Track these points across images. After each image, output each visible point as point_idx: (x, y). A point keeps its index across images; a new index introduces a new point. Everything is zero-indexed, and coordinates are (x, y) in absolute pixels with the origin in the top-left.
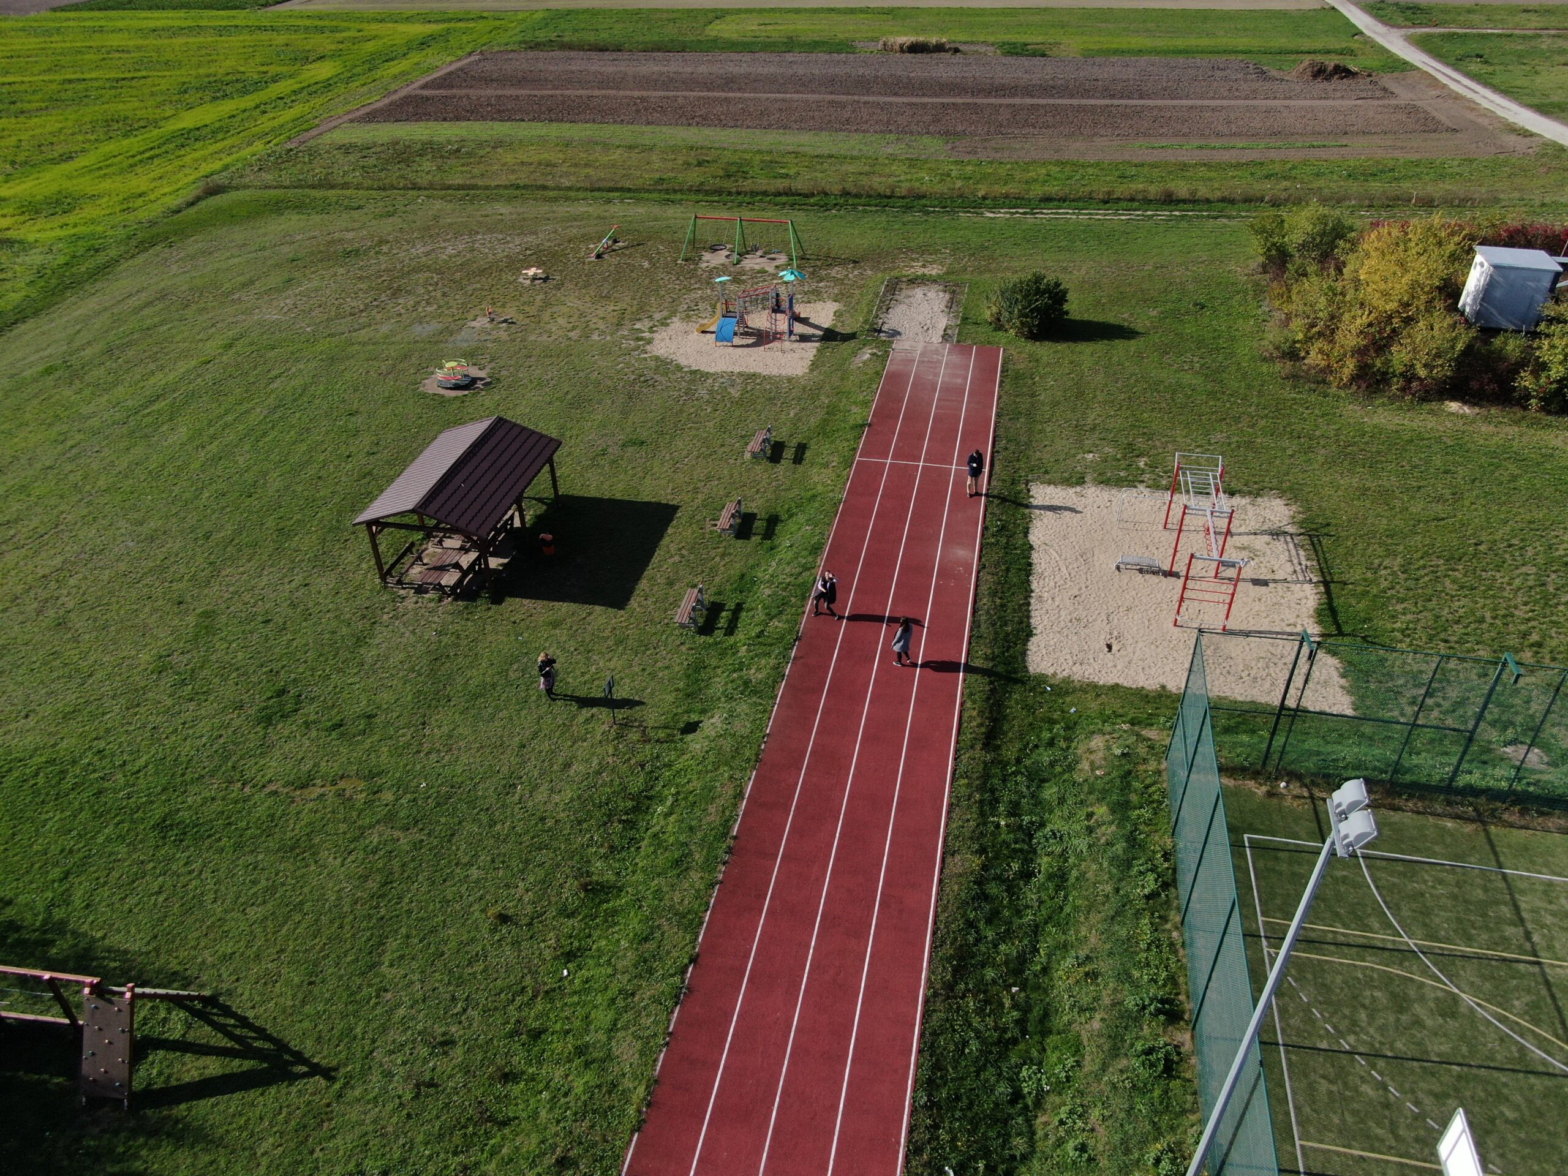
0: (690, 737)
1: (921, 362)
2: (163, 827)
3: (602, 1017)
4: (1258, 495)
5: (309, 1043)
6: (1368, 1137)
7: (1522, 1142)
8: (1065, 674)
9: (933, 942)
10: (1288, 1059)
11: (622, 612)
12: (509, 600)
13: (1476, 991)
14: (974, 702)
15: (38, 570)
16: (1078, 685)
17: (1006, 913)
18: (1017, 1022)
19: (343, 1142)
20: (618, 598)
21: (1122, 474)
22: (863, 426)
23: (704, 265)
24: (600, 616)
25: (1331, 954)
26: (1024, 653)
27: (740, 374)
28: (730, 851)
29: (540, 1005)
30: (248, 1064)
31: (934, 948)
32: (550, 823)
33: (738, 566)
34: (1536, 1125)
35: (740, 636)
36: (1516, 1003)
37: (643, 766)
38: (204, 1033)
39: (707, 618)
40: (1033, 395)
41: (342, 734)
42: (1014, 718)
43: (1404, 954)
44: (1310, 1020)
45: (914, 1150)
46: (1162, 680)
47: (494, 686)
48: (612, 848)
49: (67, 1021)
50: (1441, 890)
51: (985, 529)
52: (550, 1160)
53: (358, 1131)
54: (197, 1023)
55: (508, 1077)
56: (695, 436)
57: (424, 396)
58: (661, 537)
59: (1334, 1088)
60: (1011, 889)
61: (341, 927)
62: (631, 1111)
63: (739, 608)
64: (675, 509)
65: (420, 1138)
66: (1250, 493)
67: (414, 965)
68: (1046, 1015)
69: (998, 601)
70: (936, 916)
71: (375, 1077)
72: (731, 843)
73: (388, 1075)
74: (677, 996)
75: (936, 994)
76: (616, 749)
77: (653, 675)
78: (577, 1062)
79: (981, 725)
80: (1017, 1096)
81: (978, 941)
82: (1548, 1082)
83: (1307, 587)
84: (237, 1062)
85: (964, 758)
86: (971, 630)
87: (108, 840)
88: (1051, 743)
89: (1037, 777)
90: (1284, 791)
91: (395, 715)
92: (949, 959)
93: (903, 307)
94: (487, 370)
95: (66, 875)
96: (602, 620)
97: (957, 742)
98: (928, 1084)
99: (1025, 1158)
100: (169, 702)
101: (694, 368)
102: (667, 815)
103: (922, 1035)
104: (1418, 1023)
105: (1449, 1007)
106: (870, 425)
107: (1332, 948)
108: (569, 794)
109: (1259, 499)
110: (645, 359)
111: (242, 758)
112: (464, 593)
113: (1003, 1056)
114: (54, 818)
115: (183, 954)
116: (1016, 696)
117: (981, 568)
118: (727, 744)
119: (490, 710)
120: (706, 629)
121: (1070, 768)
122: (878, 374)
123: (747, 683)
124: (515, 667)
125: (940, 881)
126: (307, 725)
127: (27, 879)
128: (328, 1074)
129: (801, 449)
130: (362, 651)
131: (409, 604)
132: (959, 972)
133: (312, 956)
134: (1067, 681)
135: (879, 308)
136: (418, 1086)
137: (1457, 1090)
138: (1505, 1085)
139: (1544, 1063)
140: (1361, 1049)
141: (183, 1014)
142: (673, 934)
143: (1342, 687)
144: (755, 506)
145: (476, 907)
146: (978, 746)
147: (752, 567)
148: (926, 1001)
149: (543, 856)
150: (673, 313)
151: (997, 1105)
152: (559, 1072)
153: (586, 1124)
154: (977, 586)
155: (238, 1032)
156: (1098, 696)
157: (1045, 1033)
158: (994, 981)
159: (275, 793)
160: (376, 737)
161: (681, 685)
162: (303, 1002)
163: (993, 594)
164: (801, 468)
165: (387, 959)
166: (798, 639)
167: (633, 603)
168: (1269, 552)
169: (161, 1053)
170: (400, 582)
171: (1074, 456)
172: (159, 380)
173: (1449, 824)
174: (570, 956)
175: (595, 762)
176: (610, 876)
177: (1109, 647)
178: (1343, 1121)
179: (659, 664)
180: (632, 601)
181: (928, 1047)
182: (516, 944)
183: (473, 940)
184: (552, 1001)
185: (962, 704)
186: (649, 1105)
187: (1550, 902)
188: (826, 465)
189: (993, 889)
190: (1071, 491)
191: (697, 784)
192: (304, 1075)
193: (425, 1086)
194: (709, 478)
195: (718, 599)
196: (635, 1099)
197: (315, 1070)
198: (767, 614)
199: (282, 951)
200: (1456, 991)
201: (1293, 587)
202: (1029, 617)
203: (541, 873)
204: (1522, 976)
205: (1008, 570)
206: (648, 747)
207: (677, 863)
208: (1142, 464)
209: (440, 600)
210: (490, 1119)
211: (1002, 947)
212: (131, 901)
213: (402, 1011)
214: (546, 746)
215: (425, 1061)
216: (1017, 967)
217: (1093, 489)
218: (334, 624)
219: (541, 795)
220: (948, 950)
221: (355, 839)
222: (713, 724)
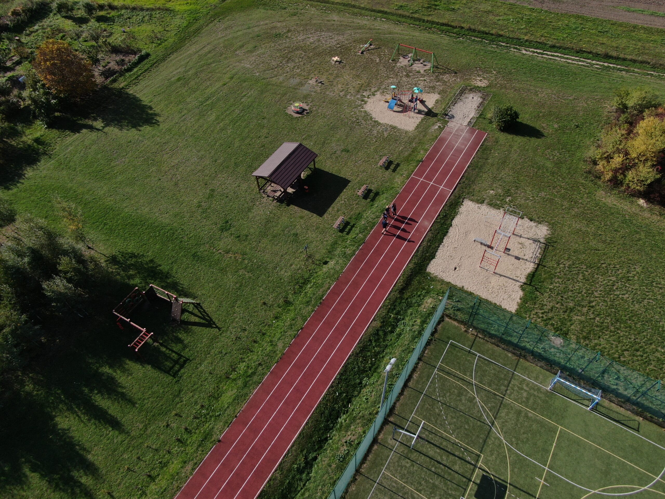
0: (324, 266)
1: (454, 134)
2: (194, 255)
3: (278, 335)
4: (540, 223)
5: (217, 321)
6: (430, 420)
7: (464, 433)
8: (437, 274)
9: (359, 342)
10: (423, 397)
11: (321, 218)
12: (292, 206)
13: (481, 399)
14: (403, 277)
15: (172, 163)
16: (438, 279)
17: (381, 340)
18: (369, 367)
19: (219, 345)
20: (321, 213)
21: (498, 202)
22: (420, 161)
23: (398, 64)
24: (315, 218)
25: (451, 378)
26: (428, 264)
27: (391, 126)
28: (321, 303)
29: (266, 327)
30: (204, 321)
31: (358, 343)
32: (282, 281)
33: (359, 209)
34: (471, 431)
35: (350, 236)
36: (489, 405)
37: (310, 271)
38: (196, 311)
39: (344, 226)
40: (487, 159)
41: (239, 240)
42: (414, 285)
43: (470, 384)
44: (434, 391)
45: (332, 386)
46: (464, 284)
47: (280, 234)
48: (295, 293)
49: (169, 300)
50: (493, 372)
51: (439, 215)
52: (257, 363)
53: (223, 343)
54: (195, 309)
55: (255, 342)
56: (366, 152)
57: (287, 114)
58: (341, 192)
59: (429, 407)
60: (385, 334)
61: (229, 294)
62: (277, 358)
63: (353, 226)
64: (349, 182)
65: (234, 349)
66: (538, 221)
67: (242, 309)
68: (377, 368)
69: (429, 244)
70: (362, 336)
71: (229, 332)
72: (322, 301)
73: (231, 333)
74: (295, 336)
75: (353, 355)
76: (305, 264)
77: (322, 242)
78: (270, 344)
79: (402, 285)
80: (361, 383)
81: (370, 345)
82: (482, 424)
83: (532, 264)
84: (202, 320)
85: (392, 294)
86: (415, 253)
87: (182, 256)
88: (419, 296)
89: (409, 306)
90: (470, 331)
91: (253, 237)
92: (360, 347)
93: (462, 103)
94: (309, 106)
95: (172, 262)
96: (315, 219)
97: (392, 289)
98: (341, 374)
99: (355, 396)
100: (200, 218)
101: (376, 120)
102: (310, 288)
103: (345, 363)
104: (461, 400)
105: (472, 400)
106: (422, 162)
107: (453, 376)
108: (289, 274)
109: (540, 225)
110: (361, 111)
111: (214, 240)
112: (280, 200)
113: (362, 373)
114: (171, 246)
115: (195, 291)
116: (418, 278)
117: (430, 230)
118: (332, 271)
119: (277, 242)
120: (342, 231)
121: (419, 305)
122: (437, 137)
123: (345, 253)
124: (287, 229)
125: (368, 327)
126: (231, 234)
127: (164, 261)
128: (219, 329)
129: (398, 165)
130: (249, 214)
131: (264, 200)
132: (361, 351)
133: (221, 300)
134: (436, 277)
135: (452, 102)
136: (236, 337)
137: (458, 417)
138: (471, 421)
139: (485, 420)
140: (442, 401)
141: (193, 306)
142: (299, 321)
143: (518, 303)
144: (373, 187)
145: (259, 299)
146: (397, 292)
147: (363, 211)
148: (350, 356)
149: (278, 290)
150: (379, 89)
151: (355, 383)
152: (266, 345)
153: (267, 358)
154: (425, 237)
155: (203, 313)
156: (442, 284)
157: (375, 371)
158: (369, 356)
159: (220, 253)
160: (247, 243)
161: (328, 248)
162: (217, 311)
163: (429, 241)
164: (394, 174)
165: (237, 305)
166: (364, 243)
167: (325, 216)
168: (528, 247)
169: (187, 313)
170: (264, 192)
171: (486, 190)
172: (209, 91)
173: (510, 355)
174: (276, 318)
175: (299, 266)
176: (292, 300)
177: (455, 269)
178: (426, 414)
179: (325, 239)
180: (325, 215)
181: (345, 366)
182: (265, 311)
183: (256, 307)
184: (269, 327)
185: (400, 277)
186: (281, 358)
187: (520, 384)
188: (402, 175)
189: (381, 333)
190: (477, 205)
191: (320, 281)
192: (215, 328)
193: (238, 338)
194: (364, 171)
195: (349, 220)
196: (278, 356)
197: (217, 327)
198: (360, 231)
199: (215, 297)
200: (476, 396)
201: (527, 262)
202: (436, 252)
203: (276, 294)
204: (496, 399)
205: (438, 233)
206: (313, 265)
207: (308, 302)
208: (507, 200)
209: (273, 201)
210: (249, 350)
211: (376, 348)
212: (185, 274)
213: (237, 319)
214: (288, 258)
215: (239, 333)
216: (376, 354)
217: (485, 206)
218: (244, 202)
219: (282, 272)
220: (361, 345)
221: (236, 272)
222: (332, 263)
